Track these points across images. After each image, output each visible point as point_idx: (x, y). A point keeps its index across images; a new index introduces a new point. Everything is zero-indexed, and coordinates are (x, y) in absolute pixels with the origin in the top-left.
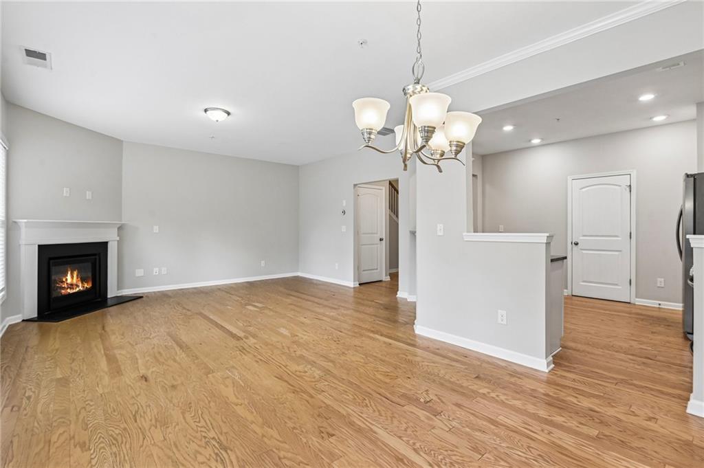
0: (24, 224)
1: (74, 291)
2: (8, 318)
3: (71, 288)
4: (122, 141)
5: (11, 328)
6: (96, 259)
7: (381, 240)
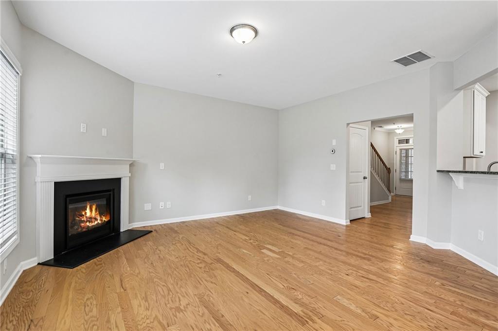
0: (39, 160)
1: (93, 224)
2: (22, 263)
3: (89, 222)
4: (133, 83)
5: (26, 273)
6: (110, 194)
7: (365, 178)
